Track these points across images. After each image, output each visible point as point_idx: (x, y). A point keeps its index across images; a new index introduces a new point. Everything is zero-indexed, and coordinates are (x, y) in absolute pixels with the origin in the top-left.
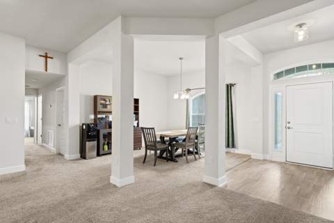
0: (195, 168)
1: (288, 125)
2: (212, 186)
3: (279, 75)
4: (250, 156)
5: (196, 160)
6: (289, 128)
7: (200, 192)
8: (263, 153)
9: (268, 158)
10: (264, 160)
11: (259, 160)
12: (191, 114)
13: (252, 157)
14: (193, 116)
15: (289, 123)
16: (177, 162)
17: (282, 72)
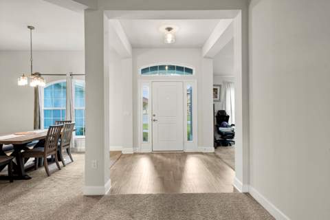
0: (64, 180)
1: (154, 118)
2: (98, 197)
3: (144, 71)
4: (121, 152)
5: (59, 169)
6: (154, 120)
7: (86, 211)
8: (133, 147)
9: (138, 150)
10: (135, 154)
11: (130, 155)
12: (42, 107)
13: (123, 153)
14: (45, 110)
15: (154, 116)
16: (30, 178)
17: (148, 68)
